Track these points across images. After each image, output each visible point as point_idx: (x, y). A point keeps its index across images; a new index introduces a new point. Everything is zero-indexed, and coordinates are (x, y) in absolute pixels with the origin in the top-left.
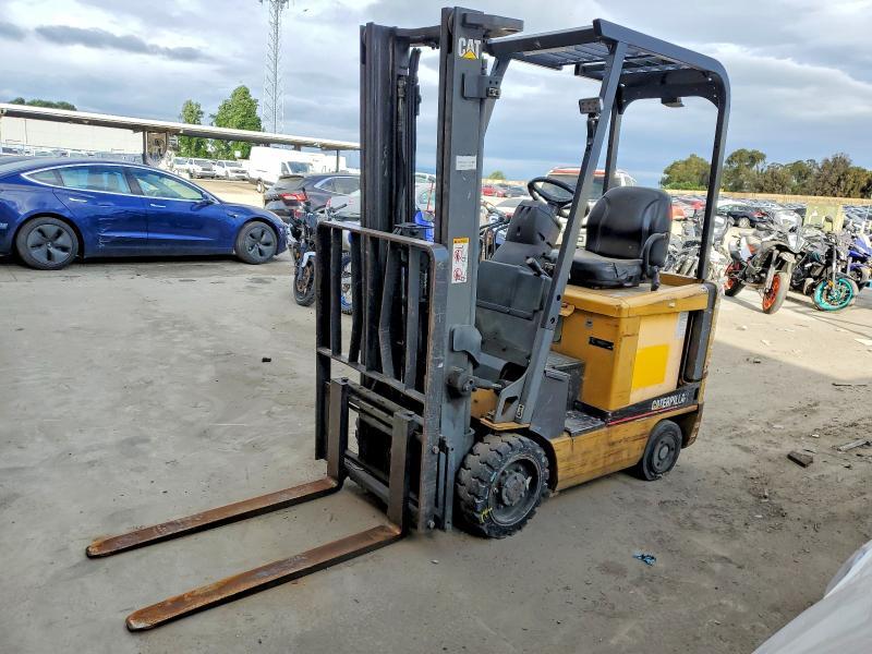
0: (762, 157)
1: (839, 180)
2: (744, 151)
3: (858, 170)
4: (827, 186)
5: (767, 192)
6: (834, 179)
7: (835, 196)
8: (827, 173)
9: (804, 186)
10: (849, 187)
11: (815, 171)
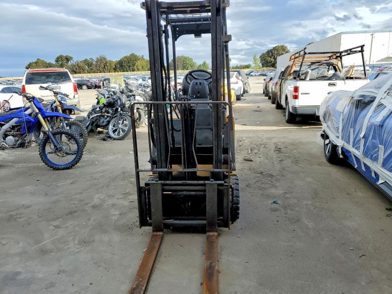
0: (71, 58)
1: (105, 66)
2: (63, 56)
3: (110, 61)
4: (101, 69)
5: (78, 73)
6: (102, 65)
7: (105, 72)
8: (99, 63)
9: (91, 69)
10: (109, 69)
11: (94, 63)
